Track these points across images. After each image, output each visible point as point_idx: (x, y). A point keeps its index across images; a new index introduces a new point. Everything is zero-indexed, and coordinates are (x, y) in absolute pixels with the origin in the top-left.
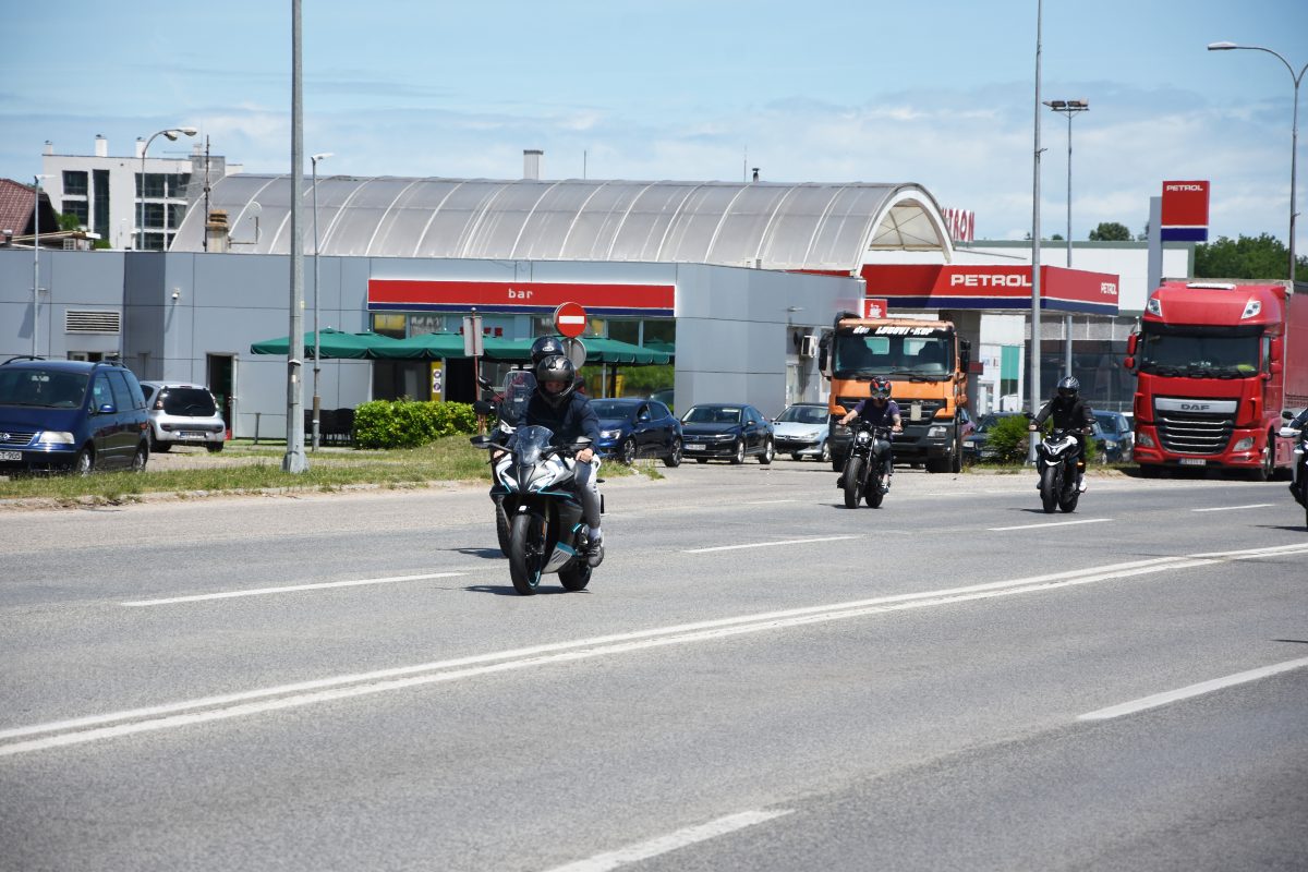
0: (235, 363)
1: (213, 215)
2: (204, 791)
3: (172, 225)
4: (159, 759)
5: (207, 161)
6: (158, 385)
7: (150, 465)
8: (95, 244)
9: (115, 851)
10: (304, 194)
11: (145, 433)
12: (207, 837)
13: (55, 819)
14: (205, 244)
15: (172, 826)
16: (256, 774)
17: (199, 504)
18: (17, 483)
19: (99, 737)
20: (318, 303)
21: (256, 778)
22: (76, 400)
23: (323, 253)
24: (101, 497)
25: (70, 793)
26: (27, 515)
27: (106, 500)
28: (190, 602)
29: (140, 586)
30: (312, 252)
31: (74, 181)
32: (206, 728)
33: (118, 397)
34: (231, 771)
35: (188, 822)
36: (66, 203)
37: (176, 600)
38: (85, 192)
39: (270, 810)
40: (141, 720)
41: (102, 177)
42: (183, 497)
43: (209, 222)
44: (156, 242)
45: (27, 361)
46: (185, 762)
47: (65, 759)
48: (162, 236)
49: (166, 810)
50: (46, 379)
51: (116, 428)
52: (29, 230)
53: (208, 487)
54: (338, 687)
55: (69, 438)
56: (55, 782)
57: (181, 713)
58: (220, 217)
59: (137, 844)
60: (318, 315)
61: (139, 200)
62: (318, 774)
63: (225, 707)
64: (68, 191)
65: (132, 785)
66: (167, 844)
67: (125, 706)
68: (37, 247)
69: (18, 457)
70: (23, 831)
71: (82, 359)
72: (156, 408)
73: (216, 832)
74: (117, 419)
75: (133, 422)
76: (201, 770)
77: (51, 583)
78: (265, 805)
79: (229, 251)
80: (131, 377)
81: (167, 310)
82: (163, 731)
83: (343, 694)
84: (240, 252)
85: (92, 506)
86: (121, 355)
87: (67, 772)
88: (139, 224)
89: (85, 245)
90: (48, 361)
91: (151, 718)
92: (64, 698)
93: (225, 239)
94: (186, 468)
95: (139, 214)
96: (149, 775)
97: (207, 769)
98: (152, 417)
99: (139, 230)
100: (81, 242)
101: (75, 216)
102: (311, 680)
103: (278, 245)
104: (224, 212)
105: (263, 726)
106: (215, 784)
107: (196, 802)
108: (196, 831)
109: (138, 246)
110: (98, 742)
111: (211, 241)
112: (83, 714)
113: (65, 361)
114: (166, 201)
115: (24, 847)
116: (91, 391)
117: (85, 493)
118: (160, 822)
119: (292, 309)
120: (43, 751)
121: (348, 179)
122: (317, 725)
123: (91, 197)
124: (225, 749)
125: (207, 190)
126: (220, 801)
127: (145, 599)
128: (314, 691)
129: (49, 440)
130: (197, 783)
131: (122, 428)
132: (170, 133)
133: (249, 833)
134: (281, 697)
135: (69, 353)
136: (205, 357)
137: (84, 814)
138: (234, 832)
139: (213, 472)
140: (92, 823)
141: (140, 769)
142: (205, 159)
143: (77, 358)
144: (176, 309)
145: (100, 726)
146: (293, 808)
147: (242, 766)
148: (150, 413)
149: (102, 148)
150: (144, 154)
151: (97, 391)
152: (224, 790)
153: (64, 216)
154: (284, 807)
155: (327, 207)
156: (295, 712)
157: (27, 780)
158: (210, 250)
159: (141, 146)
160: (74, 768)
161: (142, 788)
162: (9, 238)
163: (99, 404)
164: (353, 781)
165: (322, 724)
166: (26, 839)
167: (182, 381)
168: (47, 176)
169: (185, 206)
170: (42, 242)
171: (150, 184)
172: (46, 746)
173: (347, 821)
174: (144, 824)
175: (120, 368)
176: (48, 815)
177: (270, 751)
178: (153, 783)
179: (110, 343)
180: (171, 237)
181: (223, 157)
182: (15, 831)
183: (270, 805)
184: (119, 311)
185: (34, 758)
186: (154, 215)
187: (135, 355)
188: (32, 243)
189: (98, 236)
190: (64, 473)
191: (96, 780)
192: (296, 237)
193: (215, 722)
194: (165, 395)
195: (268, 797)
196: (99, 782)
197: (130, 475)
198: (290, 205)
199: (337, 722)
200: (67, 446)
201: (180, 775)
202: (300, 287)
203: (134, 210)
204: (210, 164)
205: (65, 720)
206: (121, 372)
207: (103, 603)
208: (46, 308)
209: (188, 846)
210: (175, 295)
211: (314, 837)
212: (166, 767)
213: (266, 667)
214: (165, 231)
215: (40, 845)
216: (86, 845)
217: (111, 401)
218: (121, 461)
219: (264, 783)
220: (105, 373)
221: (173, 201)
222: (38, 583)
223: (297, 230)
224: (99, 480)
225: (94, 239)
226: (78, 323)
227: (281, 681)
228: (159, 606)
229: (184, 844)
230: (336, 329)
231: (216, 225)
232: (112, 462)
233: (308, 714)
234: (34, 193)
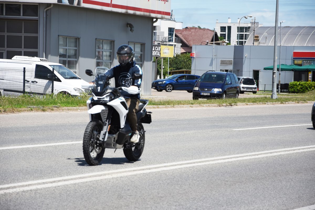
0: (260, 72)
1: (255, 37)
2: (253, 175)
3: (245, 39)
4: (242, 167)
5: (255, 23)
6: (241, 78)
7: (239, 97)
8: (228, 44)
9: (233, 188)
10: (278, 31)
11: (238, 89)
12: (254, 186)
13: (219, 180)
14: (253, 44)
15: (246, 183)
16: (266, 171)
17: (251, 106)
18: (208, 101)
19: (228, 161)
20: (281, 58)
21: (265, 172)
22: (222, 81)
23: (282, 45)
24: (228, 104)
25: (222, 174)
26: (211, 108)
27: (229, 105)
28: (249, 130)
29: (237, 125)
30: (279, 45)
31: (223, 29)
32: (253, 160)
33: (232, 80)
34: (259, 170)
35: (250, 182)
36: (221, 34)
37: (246, 129)
38: (225, 31)
39: (269, 180)
40: (238, 157)
41: (229, 28)
42: (247, 104)
43: (254, 38)
44: (241, 43)
45: (211, 72)
46: (248, 168)
47: (221, 166)
48: (243, 42)
49: (244, 179)
50: (215, 76)
51: (231, 88)
52: (212, 41)
53: (253, 102)
54: (285, 151)
55: (221, 90)
56: (218, 171)
57: (247, 156)
58: (257, 37)
59: (238, 187)
60: (280, 60)
61: (238, 33)
62: (281, 172)
63: (258, 155)
64: (221, 31)
65: (236, 172)
66: (245, 187)
67: (234, 154)
68: (214, 45)
69: (209, 94)
70: (211, 182)
71: (224, 71)
72: (241, 83)
73: (256, 185)
74: (231, 86)
75: (235, 86)
76: (252, 170)
77: (216, 124)
78: (268, 179)
79: (259, 45)
80: (235, 75)
81: (244, 60)
82: (243, 160)
83: (286, 153)
84: (262, 45)
85: (226, 106)
86: (233, 70)
87: (221, 169)
88: (238, 39)
89: (225, 44)
90: (216, 72)
91: (240, 157)
92: (220, 151)
93: (258, 42)
94: (248, 97)
95: (238, 37)
96: (240, 170)
97: (254, 169)
98: (240, 85)
99: (238, 40)
100: (224, 43)
101: (223, 37)
102: (278, 149)
103: (271, 44)
104: (258, 36)
105: (267, 160)
106: (256, 173)
107: (251, 177)
108: (251, 184)
109: (237, 44)
110: (228, 162)
111: (255, 43)
112: (224, 155)
113: (219, 72)
114: (244, 33)
115: (212, 186)
116: (226, 79)
117: (224, 103)
118: (243, 182)
119: (274, 59)
120: (215, 164)
121: (289, 27)
122: (280, 160)
123: (226, 33)
124: (258, 165)
125: (254, 30)
126: (257, 177)
127: (238, 128)
128: (279, 152)
129: (216, 90)
130: (251, 173)
131: (233, 88)
132: (246, 17)
133: (264, 185)
134: (271, 153)
135: (221, 70)
136: (253, 71)
137: (225, 179)
138: (261, 185)
139: (254, 98)
140: (227, 181)
141: (238, 169)
142: (254, 23)
143: (222, 71)
144: (246, 59)
145: (228, 158)
146: (275, 180)
147: (262, 169)
148: (240, 84)
149: (230, 21)
150: (239, 22)
151: (227, 79)
152: (258, 175)
153: (220, 37)
154: (273, 179)
155: (283, 34)
156: (275, 157)
157: (212, 170)
158: (255, 45)
159: (239, 20)
160: (222, 168)
161: (238, 173)
162: (208, 43)
163: (228, 82)
164: (289, 174)
165: (281, 160)
166: (212, 184)
167: (247, 76)
168: (217, 28)
169: (249, 34)
170: (215, 44)
171: (241, 29)
172: (216, 163)
173: (288, 184)
174: (239, 182)
175: (232, 73)
176: (217, 179)
177: (269, 166)
178: (241, 172)
179: (230, 68)
180: (245, 42)
181: (258, 22)
182: (209, 182)
183: (269, 179)
184: (233, 60)
185: (213, 165)
186: (241, 37)
187: (236, 70)
188: (213, 44)
189: (228, 42)
190: (219, 98)
191: (228, 171)
192: (276, 42)
193: (255, 159)
194: (243, 80)
195: (269, 177)
196: (228, 172)
197: (235, 99)
198: (274, 33)
199: (285, 160)
200: (220, 92)
201: (247, 171)
202: (276, 54)
203: (237, 35)
204: (255, 24)
205: (220, 156)
206: (233, 74)
207: (229, 129)
208: (216, 59)
209: (250, 187)
210: (246, 56)
211: (280, 187)
212: (244, 169)
213: (267, 146)
214: (244, 40)
215: (215, 186)
216: (226, 186)
217: (230, 81)
218: (232, 96)
219: (268, 173)
220: (229, 75)
221: (246, 33)
222: (213, 124)
223: (276, 40)
224: (227, 100)
225: (227, 43)
226: (223, 63)
227: (271, 149)
228: (242, 130)
229: (249, 187)
230: (285, 64)
231: (256, 39)
232: (230, 96)
233: (278, 157)
234: (214, 32)
